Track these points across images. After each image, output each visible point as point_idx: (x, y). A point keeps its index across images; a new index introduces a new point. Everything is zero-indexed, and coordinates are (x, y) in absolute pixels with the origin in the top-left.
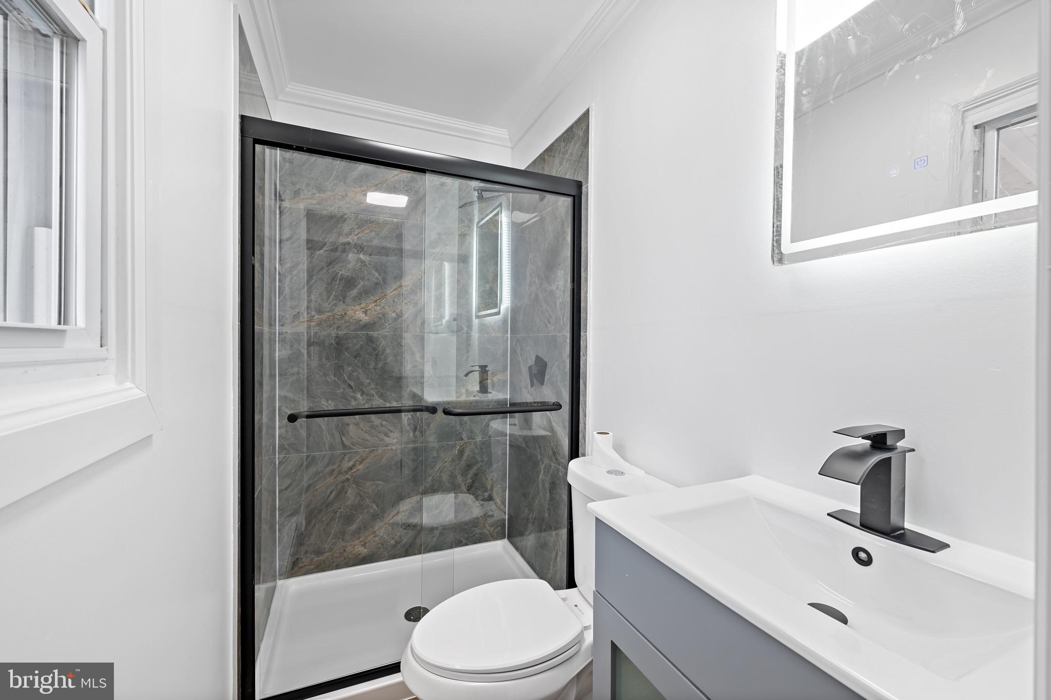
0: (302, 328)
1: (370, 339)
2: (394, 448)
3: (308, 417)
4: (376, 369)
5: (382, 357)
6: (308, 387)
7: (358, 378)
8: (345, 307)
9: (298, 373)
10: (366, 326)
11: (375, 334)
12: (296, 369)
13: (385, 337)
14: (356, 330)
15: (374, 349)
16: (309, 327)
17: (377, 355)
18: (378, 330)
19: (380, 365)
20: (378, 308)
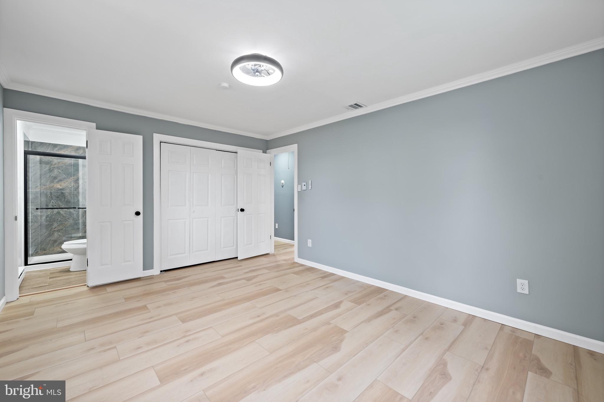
0: (38, 190)
1: (62, 193)
2: (71, 222)
3: (40, 209)
4: (64, 201)
5: (67, 198)
6: (40, 199)
7: (58, 203)
8: (53, 184)
9: (37, 202)
10: (61, 189)
11: (64, 192)
12: (36, 201)
13: (67, 192)
14: (57, 191)
15: (64, 196)
16: (41, 190)
17: (65, 197)
18: (65, 191)
19: (66, 200)
20: (65, 185)
